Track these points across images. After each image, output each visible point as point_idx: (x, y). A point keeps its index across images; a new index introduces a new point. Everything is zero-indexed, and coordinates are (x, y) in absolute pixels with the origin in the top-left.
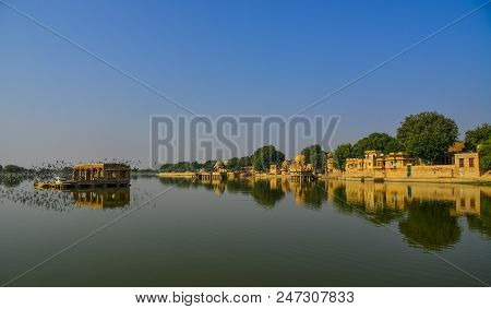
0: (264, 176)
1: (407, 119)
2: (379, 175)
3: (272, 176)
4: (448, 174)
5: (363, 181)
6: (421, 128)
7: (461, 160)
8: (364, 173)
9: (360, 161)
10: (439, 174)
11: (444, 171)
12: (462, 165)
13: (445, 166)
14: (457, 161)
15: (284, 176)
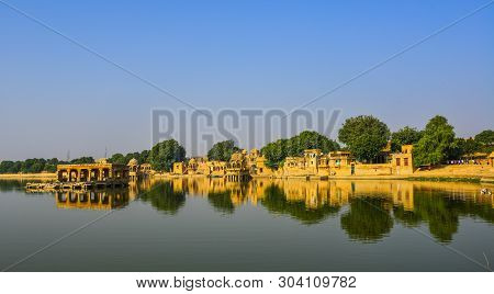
0: (167, 177)
1: (348, 121)
2: (323, 173)
3: (176, 176)
4: (387, 171)
5: (308, 179)
6: (362, 131)
7: (398, 159)
8: (306, 172)
9: (302, 159)
10: (379, 171)
11: (383, 169)
12: (398, 164)
13: (384, 165)
14: (394, 161)
15: (191, 176)
